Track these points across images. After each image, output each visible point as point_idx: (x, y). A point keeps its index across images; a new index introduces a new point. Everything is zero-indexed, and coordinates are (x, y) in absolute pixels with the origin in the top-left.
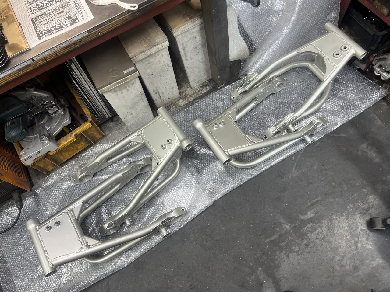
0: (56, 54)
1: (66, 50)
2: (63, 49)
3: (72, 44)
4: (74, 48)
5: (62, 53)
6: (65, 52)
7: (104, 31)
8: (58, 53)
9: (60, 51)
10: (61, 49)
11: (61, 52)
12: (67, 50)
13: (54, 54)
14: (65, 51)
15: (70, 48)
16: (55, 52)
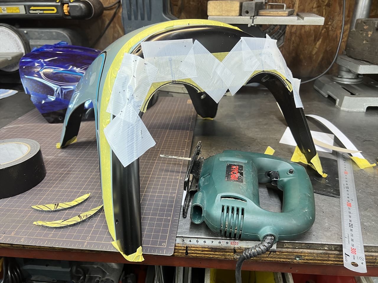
0: (187, 252)
1: (211, 254)
2: (206, 249)
3: (231, 249)
4: (228, 257)
5: (198, 255)
6: (207, 256)
7: (311, 260)
8: (192, 250)
9: (197, 250)
10: (202, 248)
11: (200, 252)
12: (213, 255)
13: (184, 250)
14: (207, 254)
15: (219, 255)
16: (187, 247)
